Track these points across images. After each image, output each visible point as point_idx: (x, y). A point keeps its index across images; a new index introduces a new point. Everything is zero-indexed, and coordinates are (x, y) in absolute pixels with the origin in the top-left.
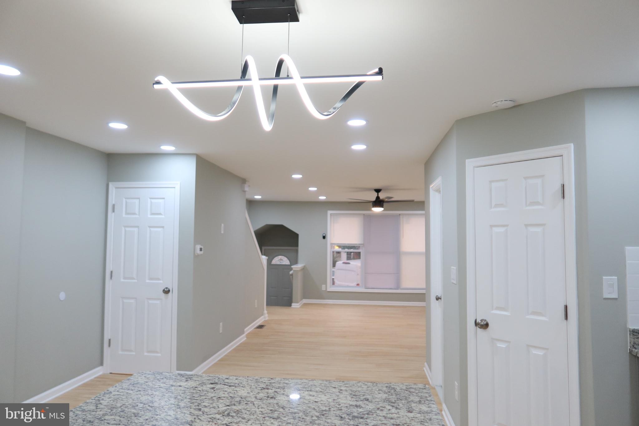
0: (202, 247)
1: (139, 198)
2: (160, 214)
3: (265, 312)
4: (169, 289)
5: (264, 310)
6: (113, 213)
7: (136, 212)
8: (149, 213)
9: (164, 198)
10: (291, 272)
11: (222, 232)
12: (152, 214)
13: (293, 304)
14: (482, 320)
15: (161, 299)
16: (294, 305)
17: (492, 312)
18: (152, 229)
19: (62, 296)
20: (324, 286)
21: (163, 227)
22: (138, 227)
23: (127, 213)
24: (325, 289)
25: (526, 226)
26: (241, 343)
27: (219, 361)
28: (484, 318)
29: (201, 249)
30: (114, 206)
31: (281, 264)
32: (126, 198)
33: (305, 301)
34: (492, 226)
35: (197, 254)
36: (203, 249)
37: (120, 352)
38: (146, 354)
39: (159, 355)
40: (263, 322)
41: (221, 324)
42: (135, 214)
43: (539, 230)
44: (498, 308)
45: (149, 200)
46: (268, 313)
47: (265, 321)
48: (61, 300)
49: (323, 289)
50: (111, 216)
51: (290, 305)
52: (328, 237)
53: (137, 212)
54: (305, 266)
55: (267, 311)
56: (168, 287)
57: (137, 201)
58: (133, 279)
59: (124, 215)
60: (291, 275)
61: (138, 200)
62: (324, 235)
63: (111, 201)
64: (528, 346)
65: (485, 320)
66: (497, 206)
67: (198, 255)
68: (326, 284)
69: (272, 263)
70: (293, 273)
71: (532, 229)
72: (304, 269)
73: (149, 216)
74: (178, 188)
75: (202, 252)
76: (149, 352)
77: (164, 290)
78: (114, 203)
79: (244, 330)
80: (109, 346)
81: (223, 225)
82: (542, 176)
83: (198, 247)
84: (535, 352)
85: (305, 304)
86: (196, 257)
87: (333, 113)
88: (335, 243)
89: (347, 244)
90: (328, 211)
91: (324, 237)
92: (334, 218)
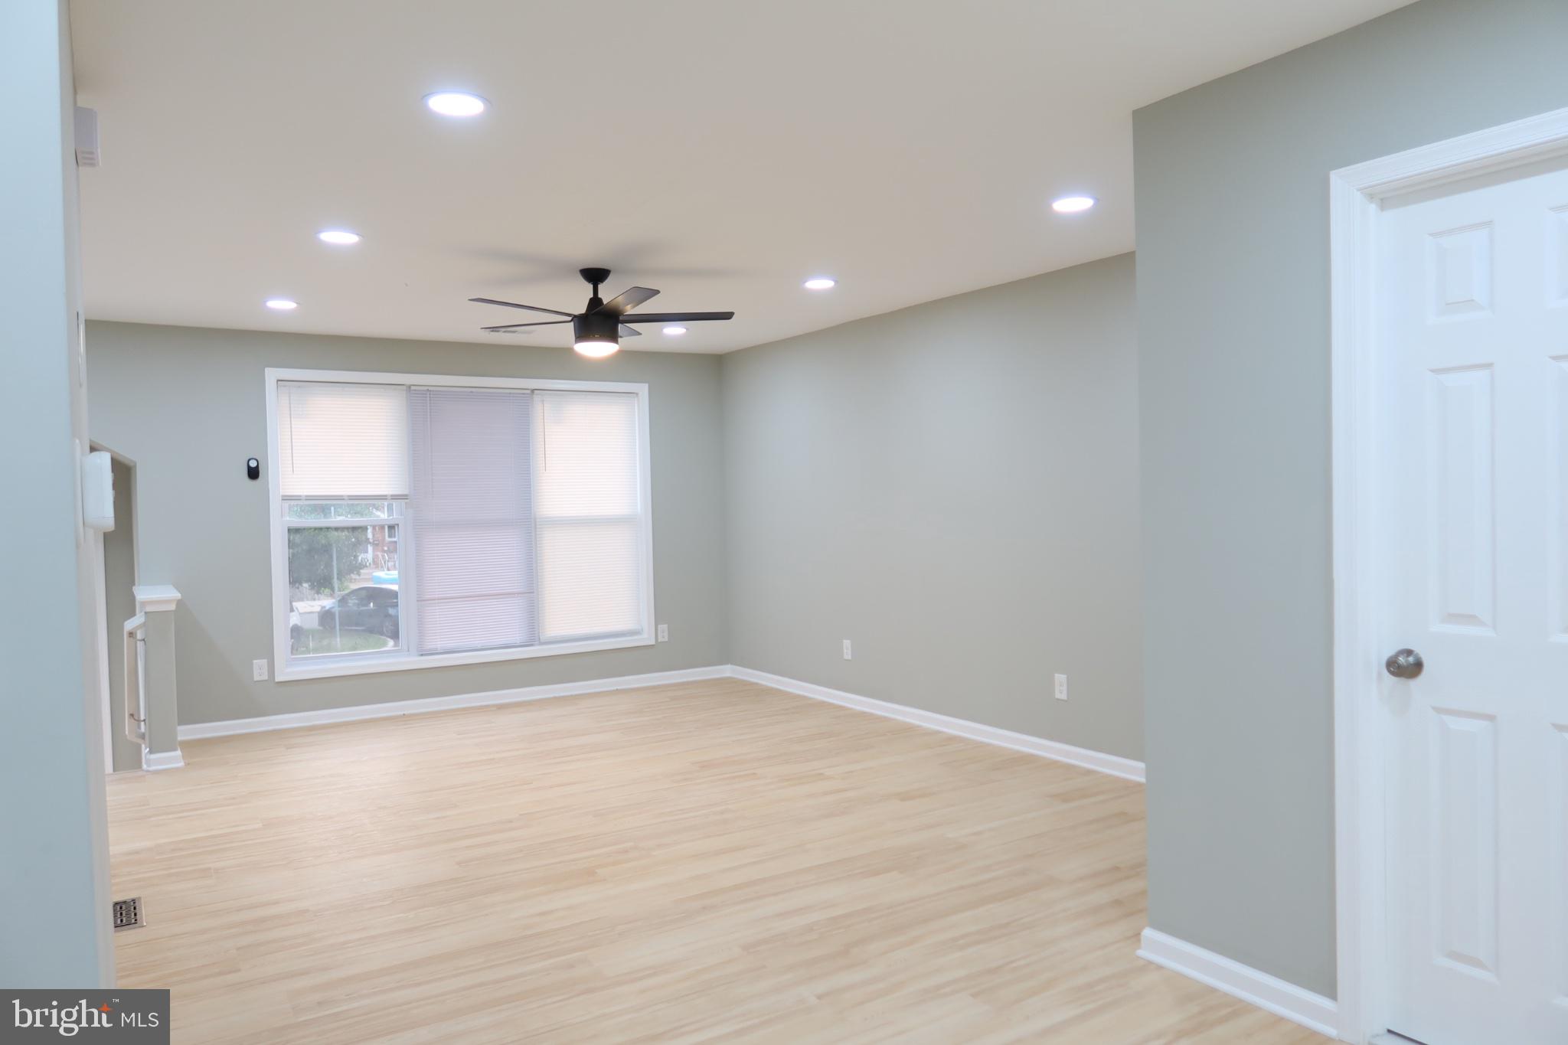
10: (131, 624)
16: (159, 761)
20: (259, 665)
49: (256, 678)
52: (272, 471)
62: (253, 464)
68: (268, 654)
70: (141, 625)
88: (300, 496)
89: (349, 496)
90: (268, 370)
91: (253, 473)
92: (290, 400)
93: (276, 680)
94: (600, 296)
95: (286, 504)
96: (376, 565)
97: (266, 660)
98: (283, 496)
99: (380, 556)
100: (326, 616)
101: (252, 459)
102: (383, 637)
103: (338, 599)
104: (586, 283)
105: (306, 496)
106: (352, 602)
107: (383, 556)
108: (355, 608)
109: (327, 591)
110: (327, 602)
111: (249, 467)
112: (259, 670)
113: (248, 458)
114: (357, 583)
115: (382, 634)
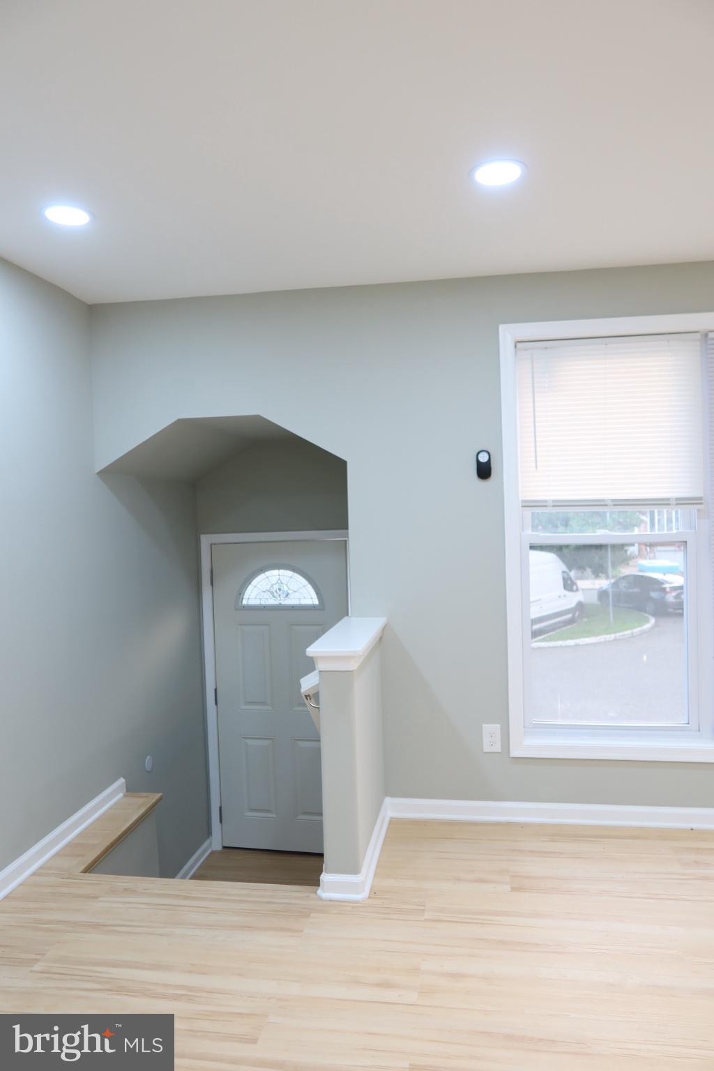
20: (491, 730)
24: (497, 748)
33: (395, 808)
49: (487, 748)
52: (503, 469)
54: (384, 626)
62: (483, 458)
68: (502, 716)
69: (244, 602)
88: (546, 501)
89: (613, 500)
90: (503, 328)
91: (484, 471)
92: (533, 368)
93: (512, 755)
95: (528, 513)
96: (640, 555)
97: (499, 725)
98: (523, 501)
99: (644, 550)
100: (603, 594)
101: (483, 451)
102: (647, 615)
103: (613, 581)
105: (554, 501)
106: (623, 584)
107: (646, 549)
108: (624, 590)
109: (603, 575)
110: (603, 583)
111: (479, 463)
112: (490, 738)
113: (477, 451)
114: (626, 571)
115: (646, 612)
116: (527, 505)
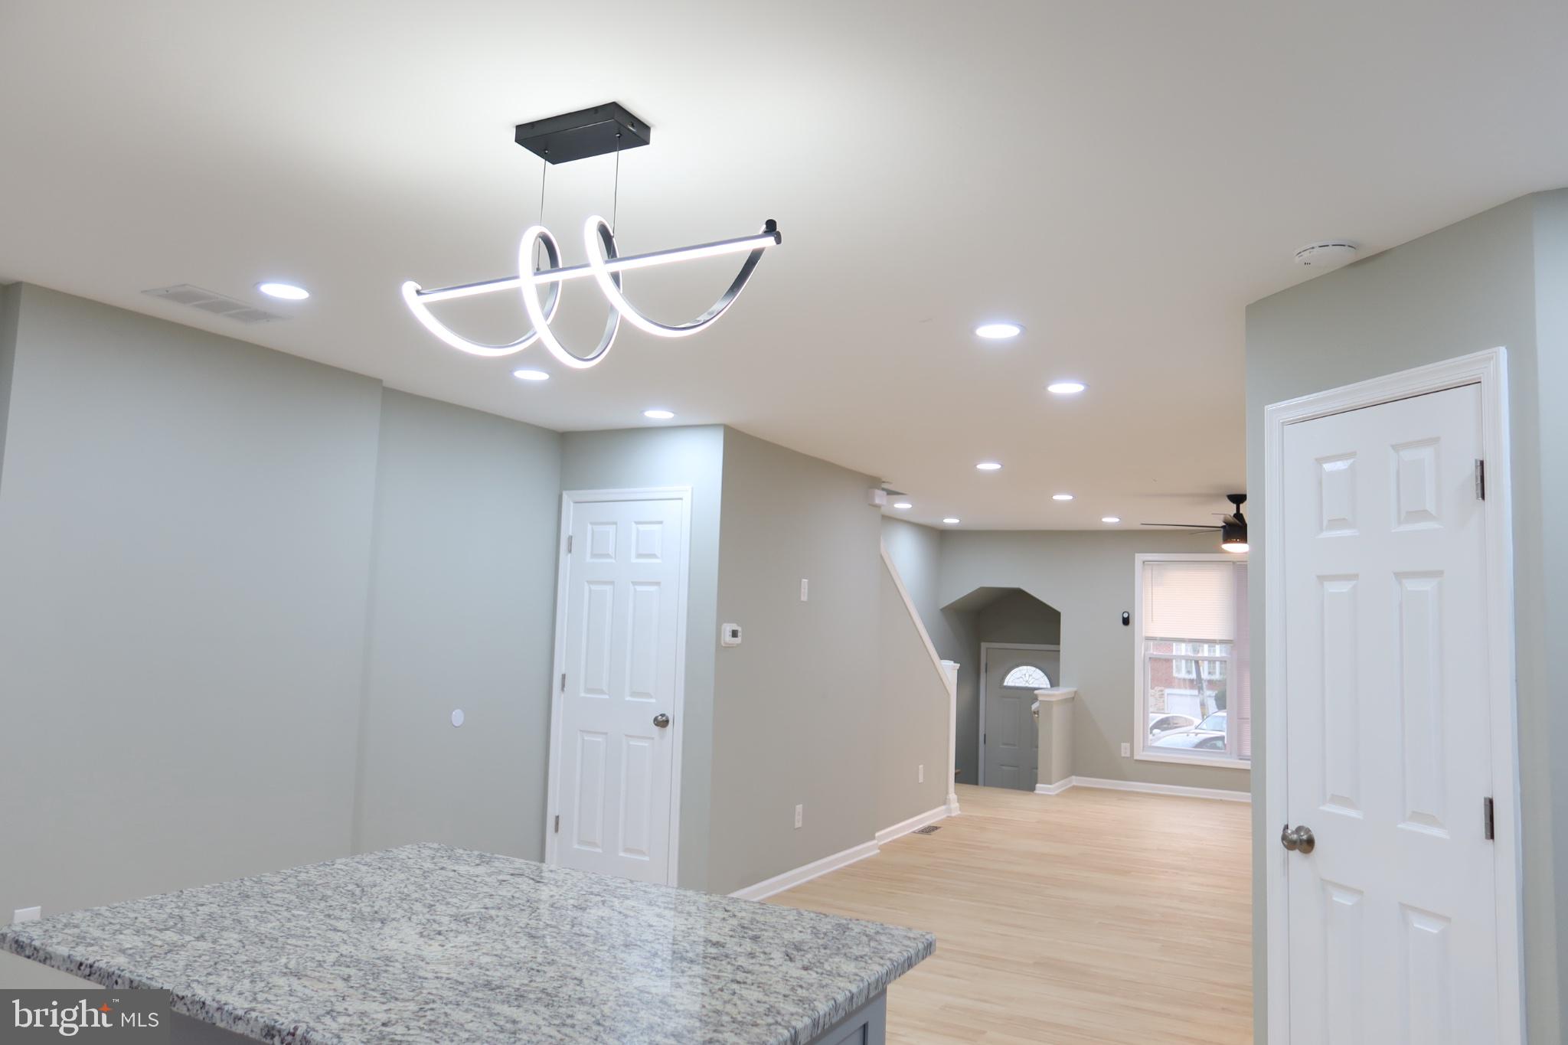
0: (739, 629)
1: (616, 523)
2: (654, 556)
3: (952, 796)
4: (667, 718)
5: (947, 793)
6: (569, 555)
7: (610, 553)
8: (633, 553)
9: (661, 523)
10: (1034, 707)
11: (804, 598)
12: (639, 556)
13: (1038, 785)
14: (1299, 829)
15: (653, 739)
16: (1040, 787)
17: (1321, 808)
18: (639, 588)
19: (458, 717)
20: (1125, 746)
21: (658, 584)
22: (612, 583)
23: (594, 555)
24: (1128, 755)
25: (1400, 576)
26: (861, 861)
27: (789, 891)
28: (1306, 825)
29: (735, 634)
30: (570, 538)
31: (1027, 685)
32: (591, 523)
33: (1076, 781)
34: (1322, 579)
35: (726, 643)
36: (739, 634)
37: (576, 846)
38: (622, 854)
39: (647, 859)
40: (942, 820)
41: (799, 808)
42: (607, 556)
43: (1427, 586)
44: (1336, 799)
45: (634, 525)
46: (959, 801)
47: (950, 819)
48: (456, 725)
49: (1123, 755)
50: (565, 559)
51: (1032, 789)
52: (1136, 621)
53: (611, 551)
54: (1076, 692)
55: (956, 793)
56: (667, 714)
57: (611, 529)
58: (602, 692)
59: (589, 559)
60: (1035, 713)
61: (615, 526)
62: (1126, 615)
63: (567, 529)
64: (1404, 906)
65: (1308, 831)
66: (1337, 523)
67: (729, 647)
68: (1131, 740)
69: (1005, 684)
70: (1038, 707)
71: (1411, 585)
72: (1073, 700)
73: (634, 560)
74: (687, 497)
75: (738, 640)
76: (627, 850)
77: (656, 719)
78: (570, 534)
79: (874, 834)
80: (557, 830)
81: (805, 581)
82: (1433, 441)
83: (728, 628)
84: (1420, 924)
85: (1076, 789)
86: (721, 649)
87: (703, 324)
88: (1155, 637)
89: (1190, 639)
90: (1137, 555)
91: (1126, 621)
92: (1151, 574)
93: (1135, 758)
94: (1241, 512)
95: (1149, 642)
97: (1129, 744)
98: (1145, 637)
101: (1126, 612)
104: (1232, 504)
105: (1161, 638)
111: (1123, 618)
112: (1125, 749)
113: (1123, 611)
116: (1148, 639)
